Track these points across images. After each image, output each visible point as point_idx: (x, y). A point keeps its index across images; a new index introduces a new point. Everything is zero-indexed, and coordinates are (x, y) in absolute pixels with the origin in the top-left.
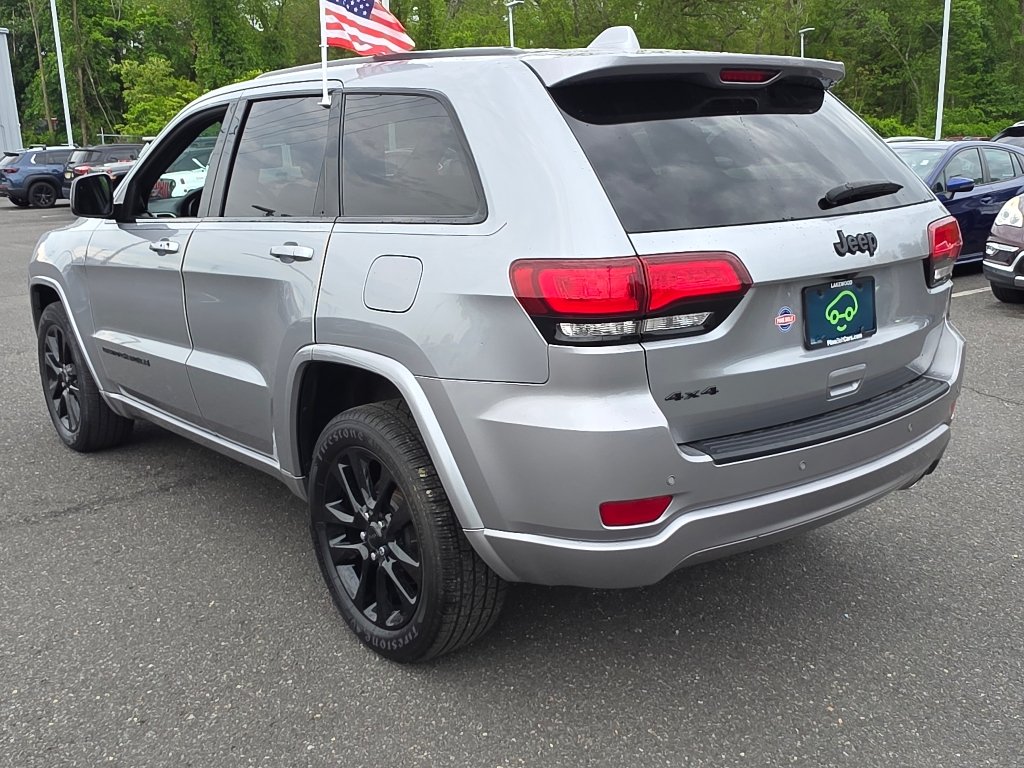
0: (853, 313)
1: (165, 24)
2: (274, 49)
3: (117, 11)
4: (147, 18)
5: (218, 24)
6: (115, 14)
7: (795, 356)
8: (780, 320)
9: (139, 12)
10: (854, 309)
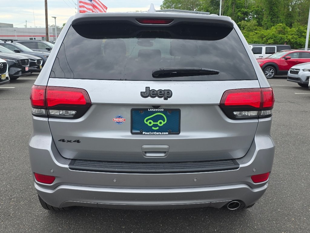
0: (163, 123)
1: (260, 10)
2: (290, 17)
3: (246, 7)
4: (255, 8)
5: (272, 9)
6: (245, 7)
9: (253, 7)
10: (164, 121)
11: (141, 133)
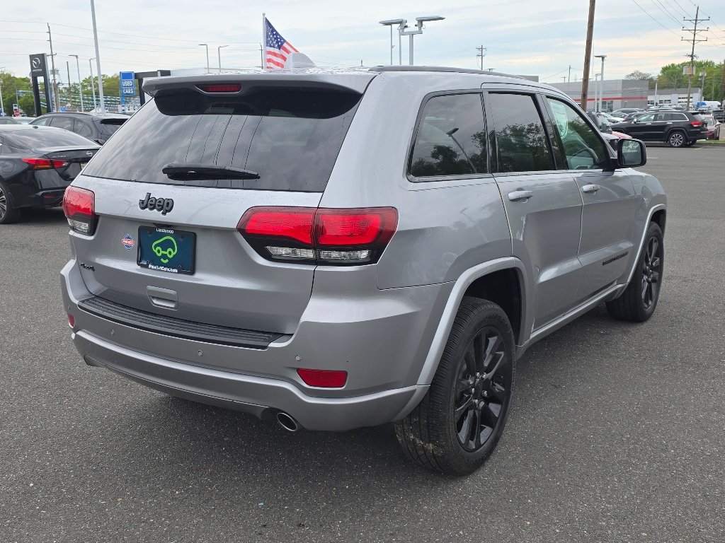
0: (173, 254)
7: (131, 267)
8: (125, 241)
10: (174, 251)
11: (146, 266)
